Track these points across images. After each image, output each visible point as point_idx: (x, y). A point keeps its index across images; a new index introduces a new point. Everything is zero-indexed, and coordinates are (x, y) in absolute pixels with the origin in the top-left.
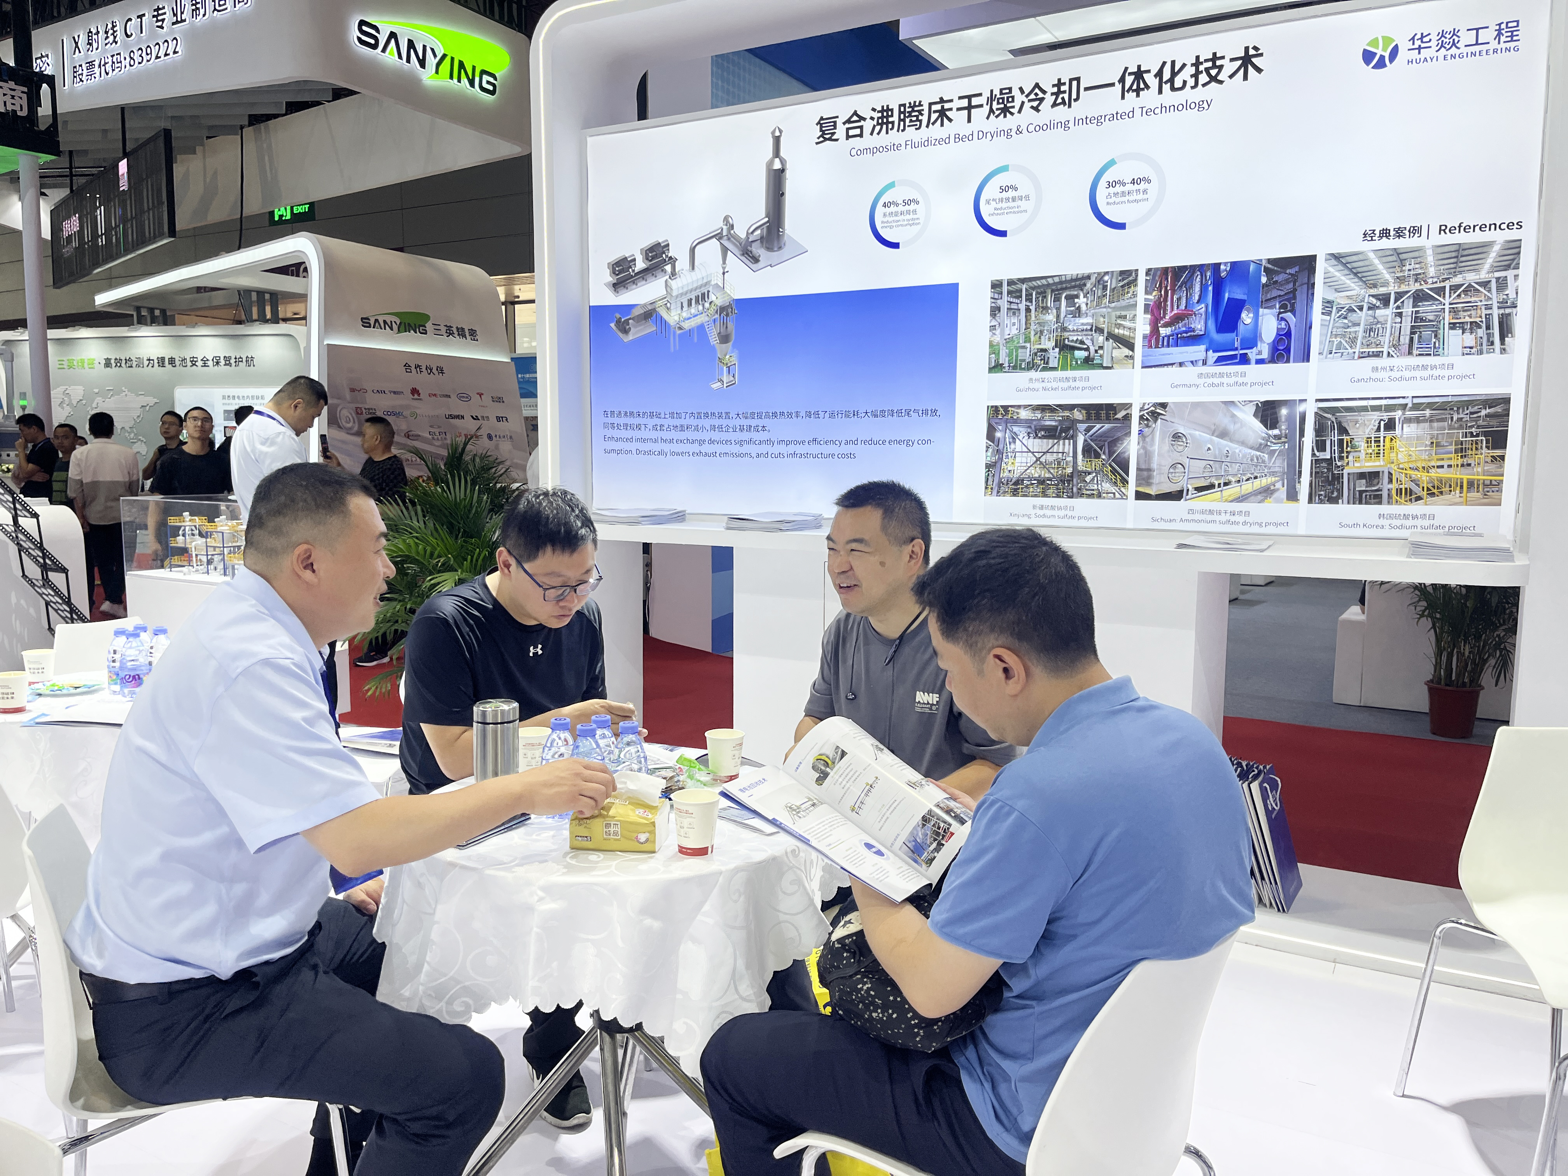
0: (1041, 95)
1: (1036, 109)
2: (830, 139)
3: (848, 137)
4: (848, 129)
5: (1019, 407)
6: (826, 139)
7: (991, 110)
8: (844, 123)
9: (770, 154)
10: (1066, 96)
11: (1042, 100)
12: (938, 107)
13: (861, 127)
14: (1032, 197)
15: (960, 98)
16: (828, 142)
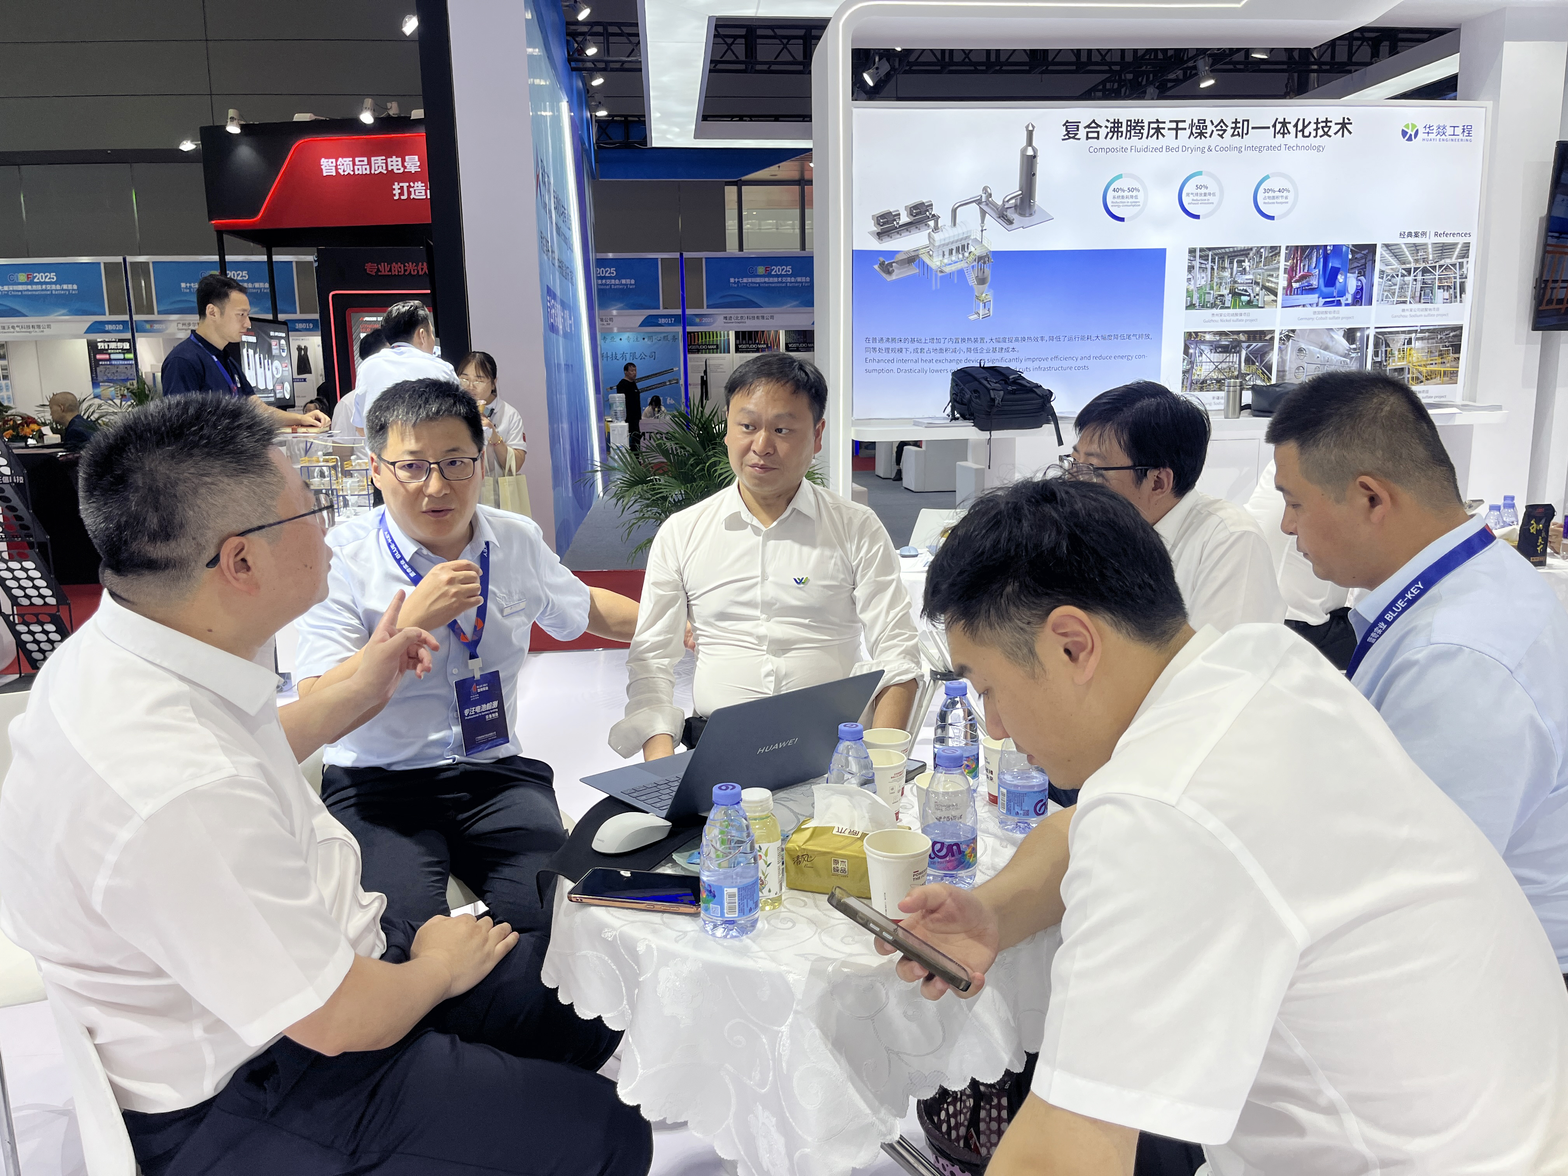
0: (1224, 128)
1: (1221, 136)
2: (1073, 138)
3: (1088, 138)
4: (1088, 133)
5: (1205, 332)
6: (1070, 138)
7: (1192, 133)
8: (1085, 128)
9: (1024, 144)
10: (1240, 131)
11: (1225, 131)
12: (1155, 126)
13: (1098, 132)
14: (1217, 194)
15: (1171, 121)
16: (1071, 140)
